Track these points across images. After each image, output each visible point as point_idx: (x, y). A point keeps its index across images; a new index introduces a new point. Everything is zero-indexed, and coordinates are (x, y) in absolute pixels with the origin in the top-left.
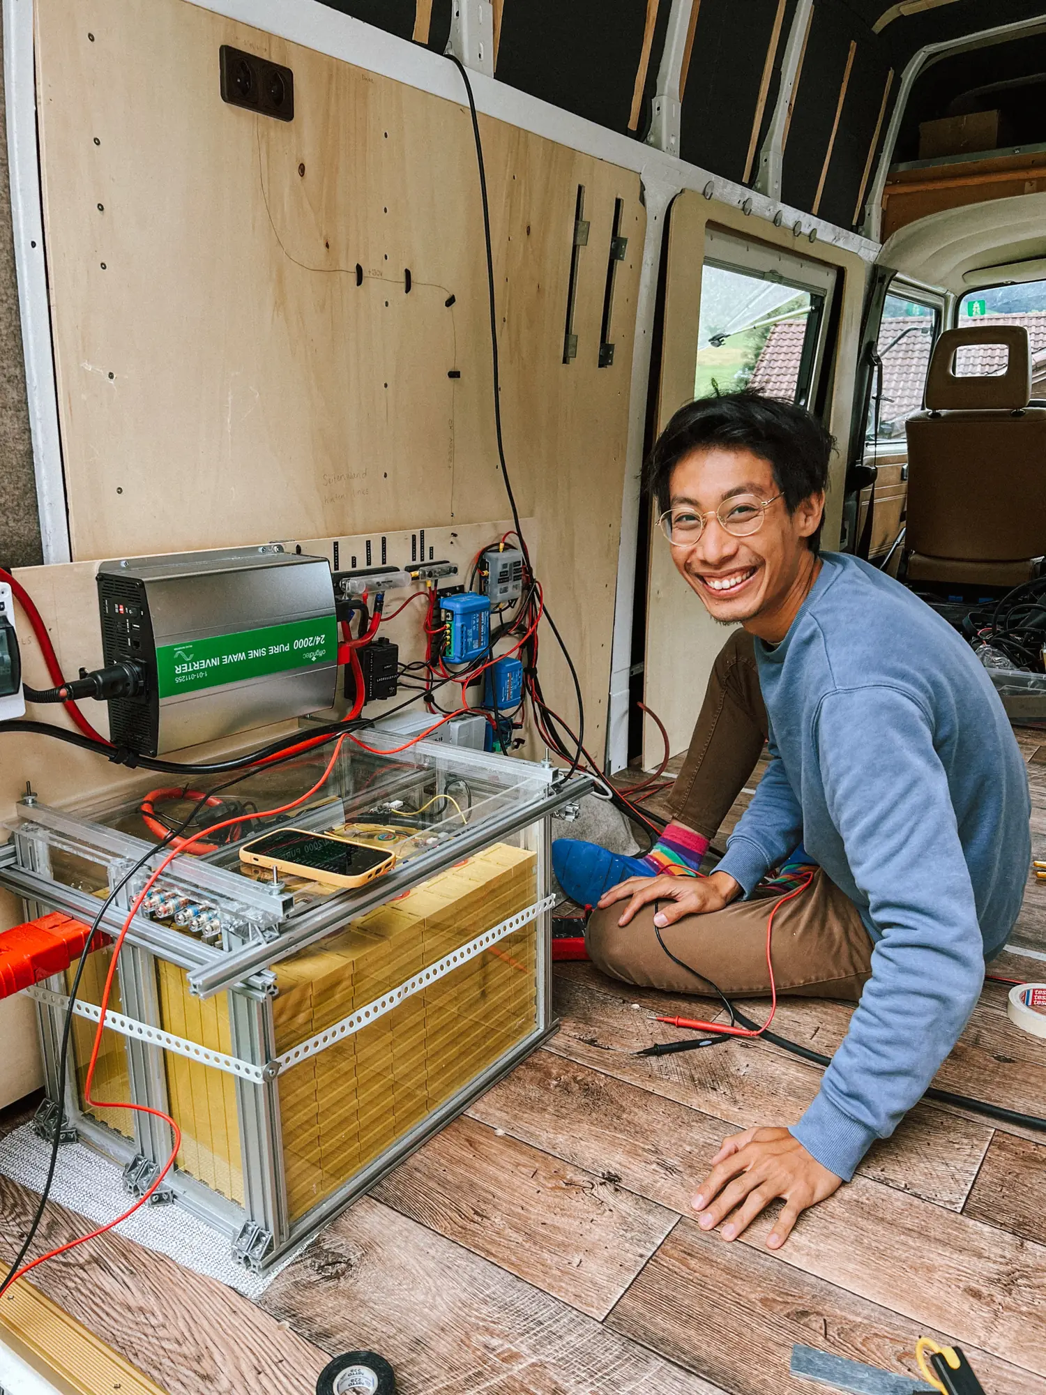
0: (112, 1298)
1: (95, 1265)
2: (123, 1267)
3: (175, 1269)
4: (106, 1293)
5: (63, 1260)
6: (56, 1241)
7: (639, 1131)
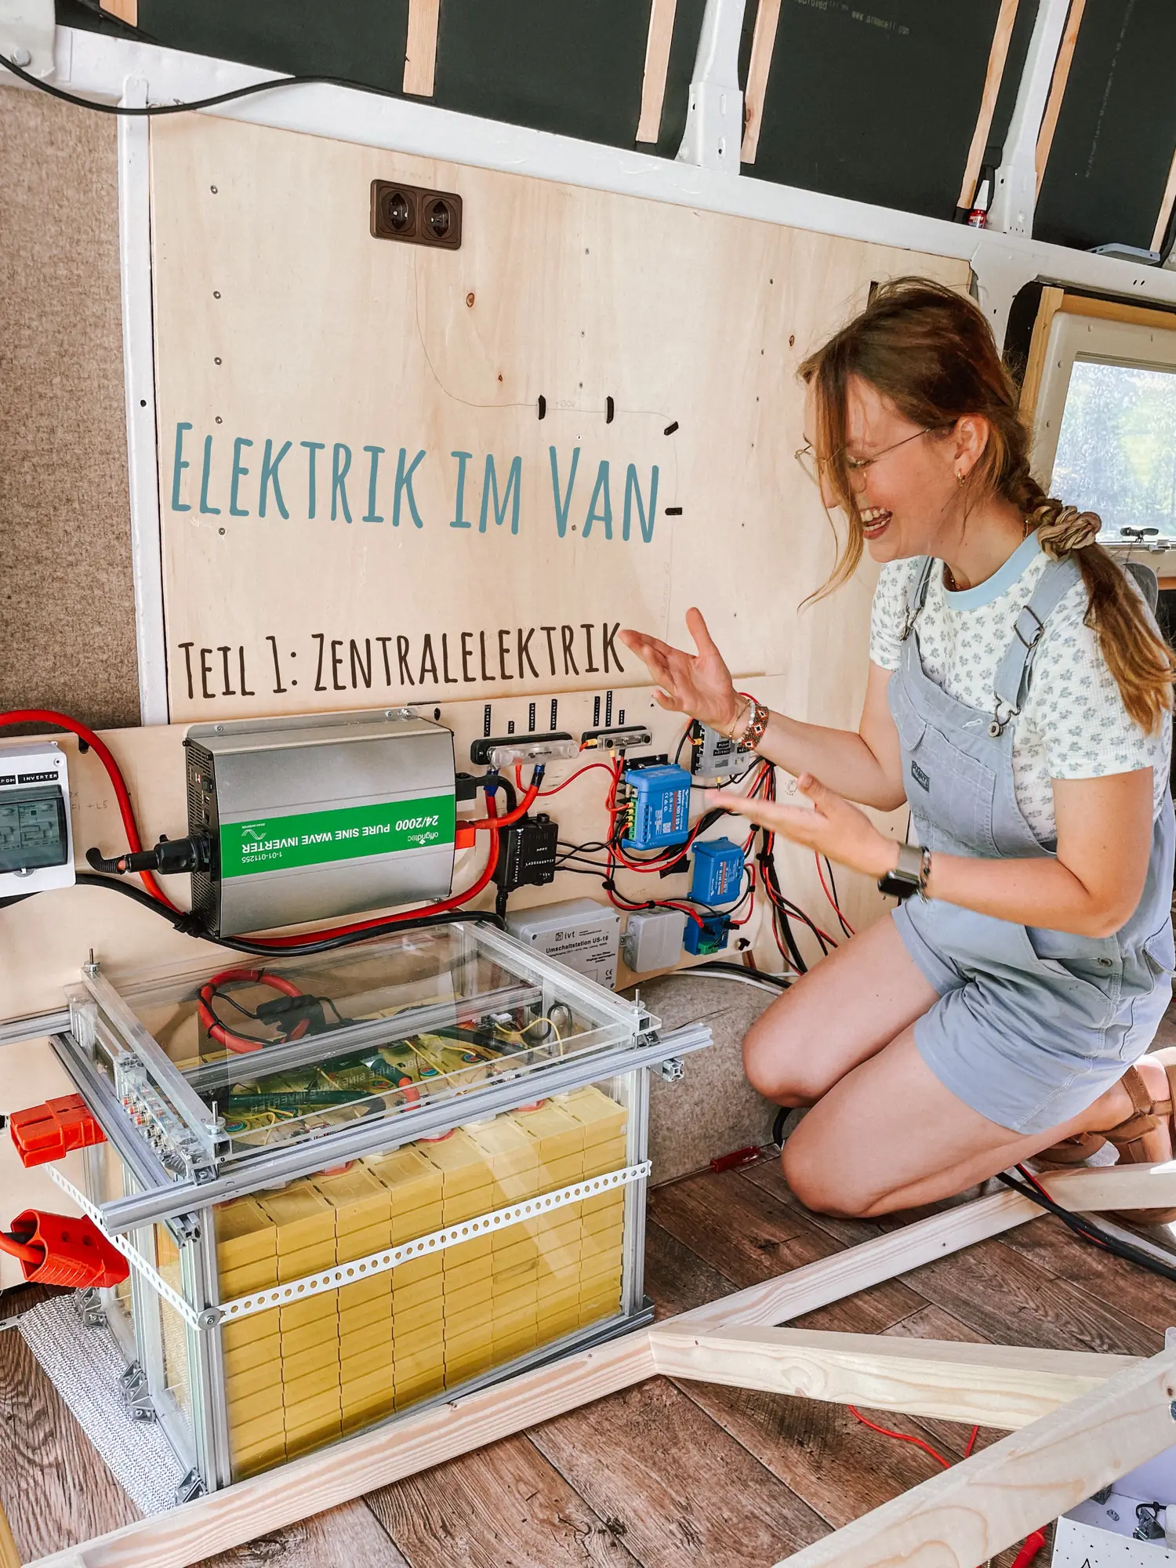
0: (50, 1513)
1: (54, 1470)
2: (77, 1481)
3: (121, 1497)
4: (49, 1505)
5: (31, 1456)
6: (35, 1433)
7: (683, 1478)
